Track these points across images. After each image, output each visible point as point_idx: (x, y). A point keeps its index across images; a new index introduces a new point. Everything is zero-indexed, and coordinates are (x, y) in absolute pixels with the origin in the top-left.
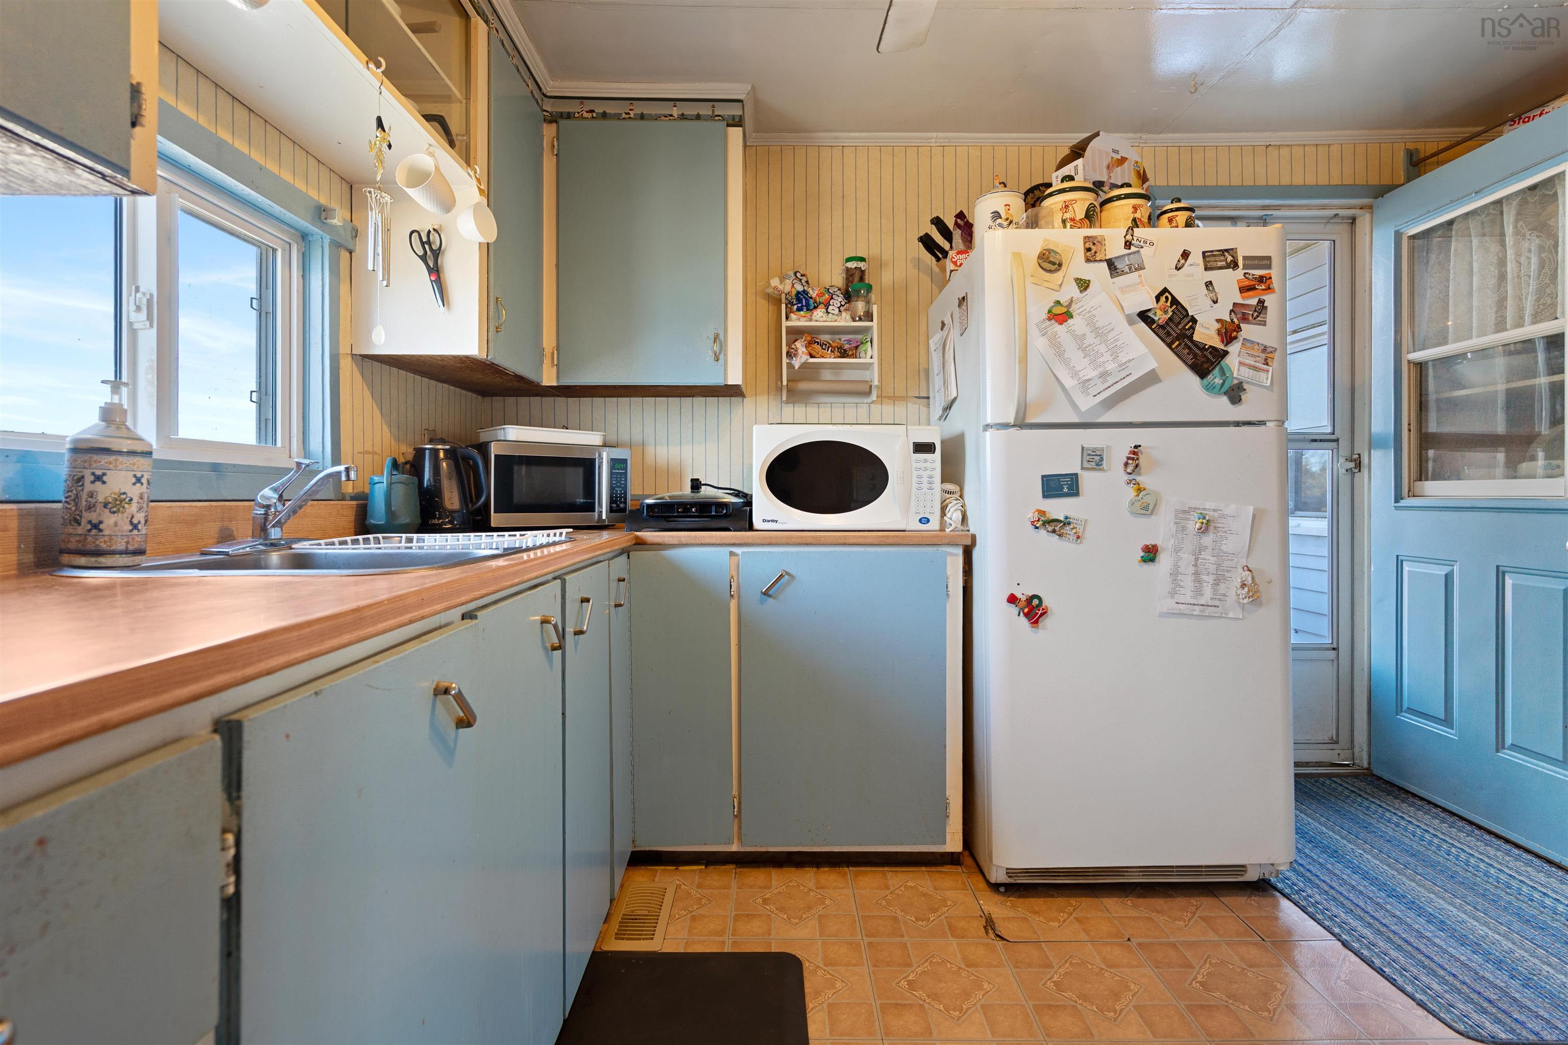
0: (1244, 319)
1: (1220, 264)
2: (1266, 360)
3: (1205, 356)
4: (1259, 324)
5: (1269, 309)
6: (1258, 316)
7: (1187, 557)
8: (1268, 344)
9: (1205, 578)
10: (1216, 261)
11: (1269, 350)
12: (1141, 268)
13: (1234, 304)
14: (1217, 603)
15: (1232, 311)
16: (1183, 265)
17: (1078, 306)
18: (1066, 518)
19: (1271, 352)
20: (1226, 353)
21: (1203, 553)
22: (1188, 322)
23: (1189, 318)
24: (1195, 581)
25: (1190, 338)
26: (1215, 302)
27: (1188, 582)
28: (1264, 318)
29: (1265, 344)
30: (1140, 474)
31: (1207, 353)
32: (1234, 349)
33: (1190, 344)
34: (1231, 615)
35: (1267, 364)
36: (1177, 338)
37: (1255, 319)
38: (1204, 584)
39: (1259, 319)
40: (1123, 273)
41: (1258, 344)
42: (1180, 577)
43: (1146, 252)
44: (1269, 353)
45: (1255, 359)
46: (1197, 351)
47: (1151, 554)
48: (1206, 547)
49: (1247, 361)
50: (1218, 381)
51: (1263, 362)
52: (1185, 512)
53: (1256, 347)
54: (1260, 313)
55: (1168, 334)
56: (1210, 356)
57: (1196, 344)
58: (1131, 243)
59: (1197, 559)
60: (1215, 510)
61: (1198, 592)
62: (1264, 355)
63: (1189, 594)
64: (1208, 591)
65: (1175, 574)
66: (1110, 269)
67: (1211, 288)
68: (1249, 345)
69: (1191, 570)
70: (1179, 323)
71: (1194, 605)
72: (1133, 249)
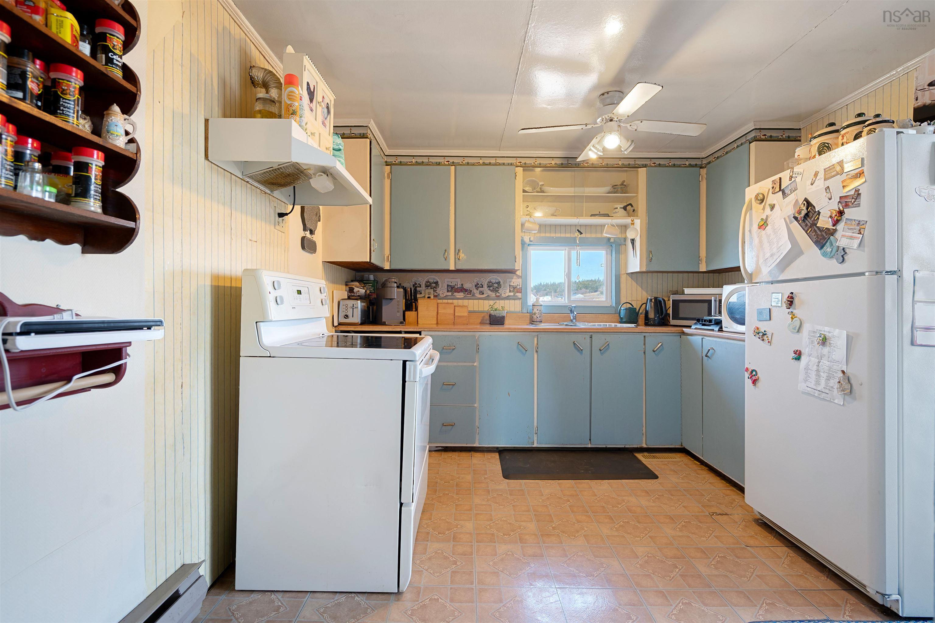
0: (847, 205)
1: (833, 174)
2: (860, 230)
3: (822, 235)
4: (856, 207)
5: (862, 195)
6: (854, 202)
7: (814, 360)
8: (861, 219)
9: (822, 374)
10: (831, 173)
11: (861, 223)
12: (796, 189)
13: (840, 197)
14: (827, 391)
15: (839, 202)
16: (815, 181)
17: (771, 218)
18: (765, 331)
19: (863, 224)
20: (835, 230)
21: (823, 359)
22: (816, 216)
23: (817, 213)
24: (816, 375)
25: (816, 225)
26: (830, 199)
27: (813, 375)
28: (859, 201)
29: (859, 219)
30: (795, 309)
31: (824, 233)
32: (840, 227)
33: (816, 229)
34: (836, 401)
35: (860, 233)
36: (810, 227)
37: (853, 204)
38: (822, 378)
39: (855, 203)
40: (789, 195)
41: (855, 220)
42: (809, 371)
43: (798, 179)
44: (862, 225)
45: (853, 231)
46: (819, 233)
47: (798, 355)
48: (824, 355)
49: (847, 234)
50: (829, 250)
51: (858, 232)
52: (814, 332)
53: (854, 223)
54: (856, 199)
55: (806, 225)
56: (825, 235)
57: (818, 228)
58: (792, 177)
59: (819, 362)
60: (829, 332)
61: (818, 383)
62: (858, 228)
63: (813, 382)
64: (823, 382)
65: (807, 368)
66: (783, 194)
67: (828, 191)
68: (849, 222)
69: (815, 368)
70: (812, 217)
71: (815, 389)
72: (793, 179)
